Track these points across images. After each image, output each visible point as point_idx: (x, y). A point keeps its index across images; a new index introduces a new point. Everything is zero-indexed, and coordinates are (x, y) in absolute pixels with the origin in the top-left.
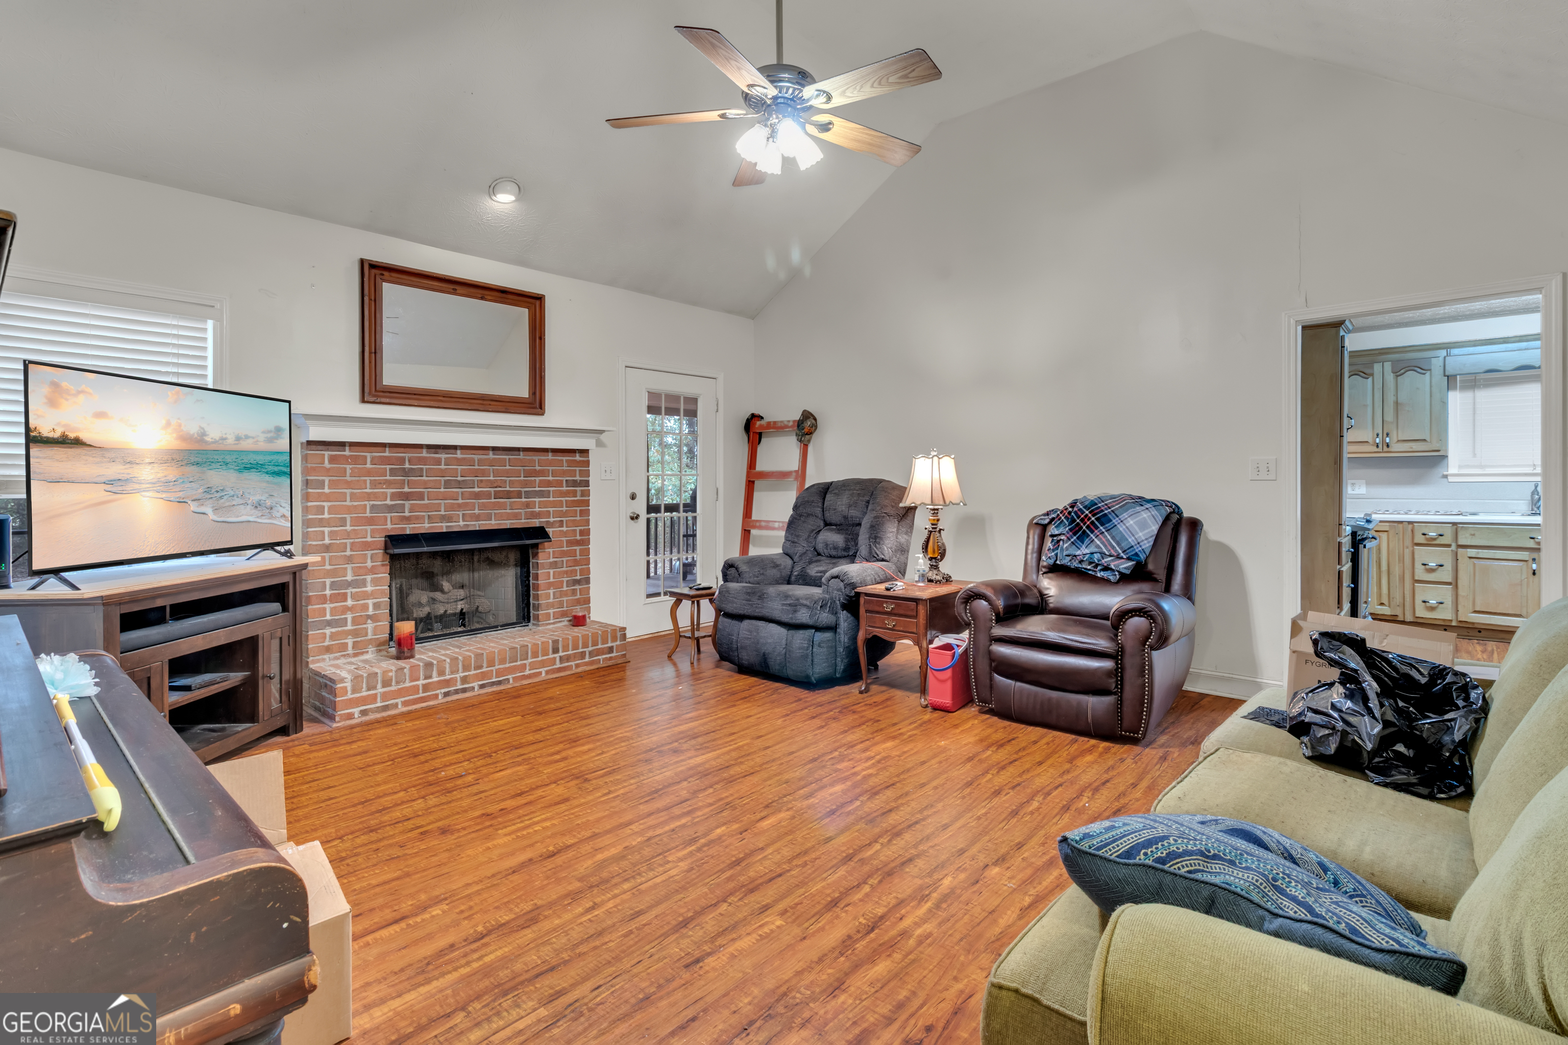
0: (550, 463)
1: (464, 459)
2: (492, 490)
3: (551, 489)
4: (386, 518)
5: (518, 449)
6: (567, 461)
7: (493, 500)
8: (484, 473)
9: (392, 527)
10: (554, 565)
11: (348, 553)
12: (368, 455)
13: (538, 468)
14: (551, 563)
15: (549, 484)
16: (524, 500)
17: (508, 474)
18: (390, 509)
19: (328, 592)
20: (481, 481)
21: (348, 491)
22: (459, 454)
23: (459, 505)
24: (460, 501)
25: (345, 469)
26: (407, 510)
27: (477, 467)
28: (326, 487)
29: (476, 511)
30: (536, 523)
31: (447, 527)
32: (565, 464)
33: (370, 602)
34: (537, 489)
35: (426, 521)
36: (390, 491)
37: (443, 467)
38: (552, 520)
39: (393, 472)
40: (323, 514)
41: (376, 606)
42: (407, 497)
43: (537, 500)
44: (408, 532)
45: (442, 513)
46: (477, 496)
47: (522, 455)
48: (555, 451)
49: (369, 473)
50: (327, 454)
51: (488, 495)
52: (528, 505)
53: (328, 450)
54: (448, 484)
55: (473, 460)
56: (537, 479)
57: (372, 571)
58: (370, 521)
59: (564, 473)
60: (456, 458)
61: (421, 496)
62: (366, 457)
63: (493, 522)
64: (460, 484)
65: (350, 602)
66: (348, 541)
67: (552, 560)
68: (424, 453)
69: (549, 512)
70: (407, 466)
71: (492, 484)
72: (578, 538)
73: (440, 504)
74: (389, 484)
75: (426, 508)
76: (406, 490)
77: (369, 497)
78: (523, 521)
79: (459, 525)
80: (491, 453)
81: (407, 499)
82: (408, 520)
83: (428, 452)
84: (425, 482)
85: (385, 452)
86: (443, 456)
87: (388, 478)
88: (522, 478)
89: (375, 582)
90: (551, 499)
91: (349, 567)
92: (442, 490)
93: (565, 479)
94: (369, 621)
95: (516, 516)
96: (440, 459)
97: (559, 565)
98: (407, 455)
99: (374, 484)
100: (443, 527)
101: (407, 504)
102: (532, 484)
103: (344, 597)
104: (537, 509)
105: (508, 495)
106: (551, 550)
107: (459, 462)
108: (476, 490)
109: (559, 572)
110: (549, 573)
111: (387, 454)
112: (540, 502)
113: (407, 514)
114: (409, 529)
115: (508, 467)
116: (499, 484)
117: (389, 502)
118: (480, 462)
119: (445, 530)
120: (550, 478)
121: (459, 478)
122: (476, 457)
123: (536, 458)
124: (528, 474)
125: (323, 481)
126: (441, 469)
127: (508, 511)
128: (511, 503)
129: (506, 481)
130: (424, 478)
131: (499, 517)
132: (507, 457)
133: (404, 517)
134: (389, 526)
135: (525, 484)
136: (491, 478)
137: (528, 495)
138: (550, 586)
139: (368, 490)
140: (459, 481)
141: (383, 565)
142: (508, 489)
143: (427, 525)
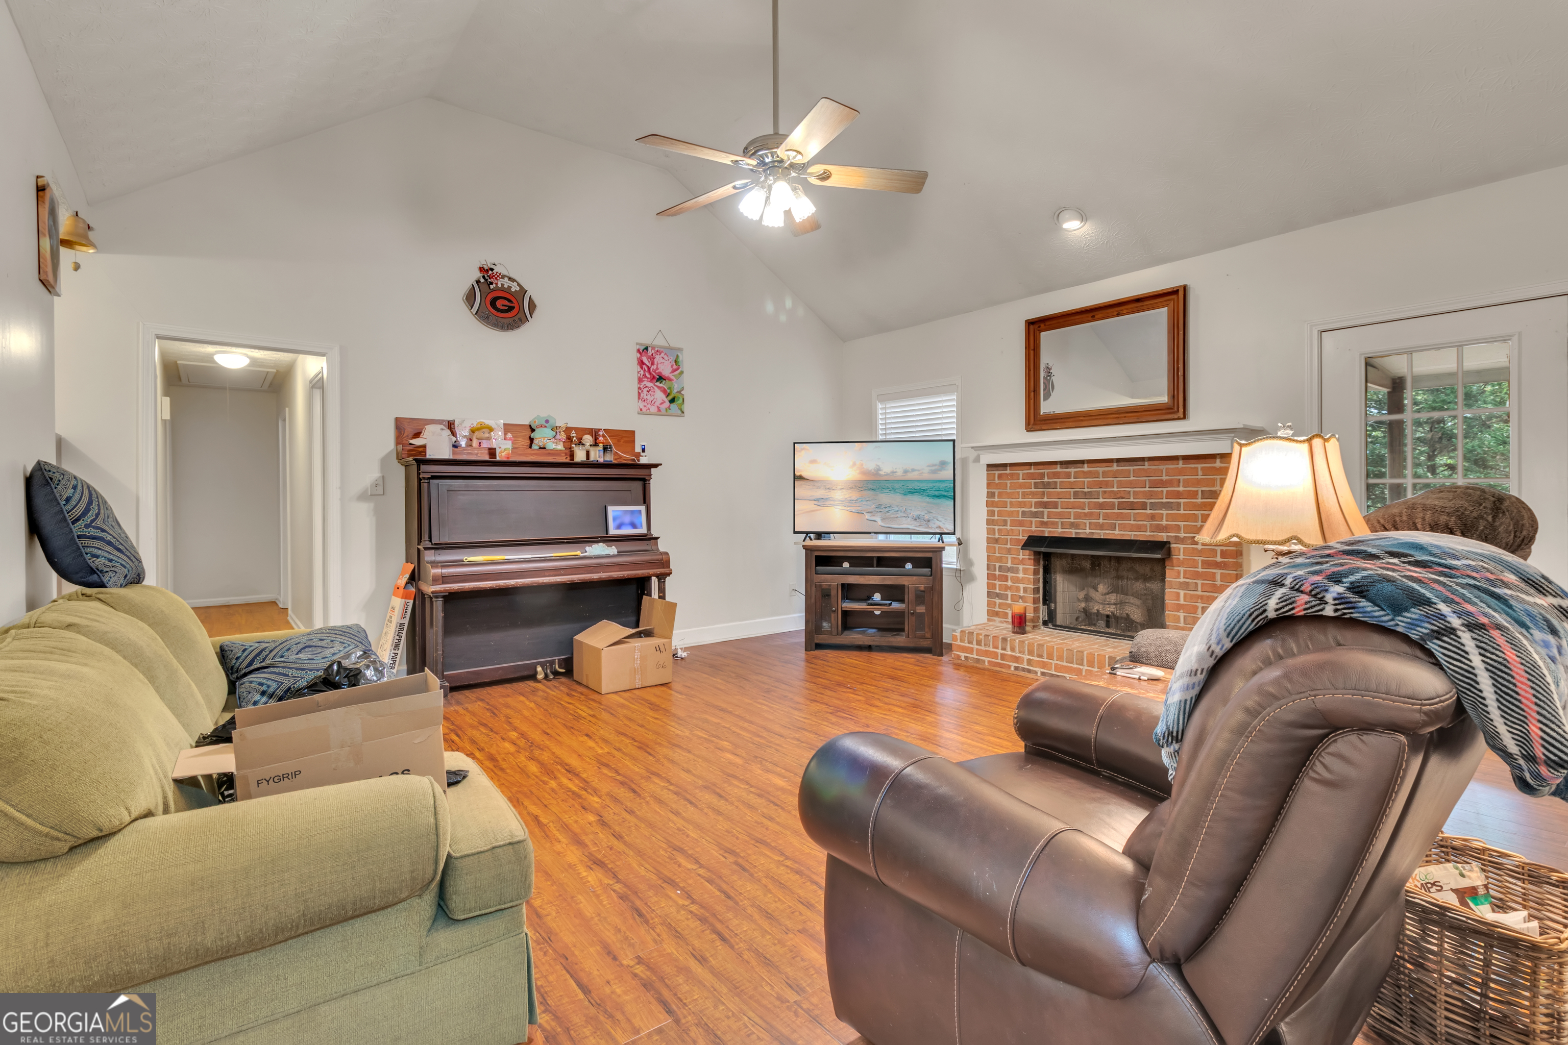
0: (1181, 472)
1: (1090, 472)
2: (1116, 501)
3: (1182, 501)
4: (1031, 522)
5: (1142, 459)
6: (1202, 469)
7: (1117, 511)
8: (1107, 484)
9: (1035, 529)
10: (1185, 586)
11: (1009, 546)
12: (1021, 472)
13: (1165, 478)
14: (1181, 583)
15: (1178, 495)
16: (1149, 511)
17: (1131, 484)
18: (1035, 515)
19: (997, 573)
20: (1105, 492)
21: (1008, 500)
22: (1086, 468)
23: (1086, 514)
24: (1087, 511)
25: (1006, 483)
26: (1045, 516)
27: (1101, 479)
28: (996, 497)
29: (1101, 521)
30: (1163, 537)
31: (1076, 533)
32: (1200, 473)
33: (1022, 586)
34: (1165, 500)
35: (1060, 526)
36: (1034, 500)
37: (1072, 480)
38: (1182, 535)
39: (1036, 485)
40: (994, 516)
41: (1025, 590)
42: (1045, 505)
43: (1164, 512)
44: (1047, 535)
45: (1072, 520)
46: (1101, 506)
47: (1147, 465)
48: (1187, 458)
49: (1021, 486)
50: (997, 473)
51: (1112, 506)
52: (1153, 517)
53: (997, 470)
54: (1076, 495)
55: (1098, 472)
56: (1165, 490)
57: (1022, 562)
58: (1021, 524)
59: (1198, 483)
60: (1083, 471)
61: (1055, 505)
62: (1019, 474)
63: (1117, 532)
64: (1086, 495)
65: (1009, 583)
66: (1009, 537)
67: (1182, 580)
68: (1058, 469)
69: (1178, 526)
70: (1046, 480)
71: (1115, 495)
72: (1219, 559)
73: (1070, 512)
74: (1033, 495)
75: (1060, 515)
76: (1045, 500)
77: (1021, 505)
78: (1148, 533)
79: (1086, 532)
80: (1115, 464)
81: (1045, 507)
82: (1044, 524)
83: (1061, 468)
84: (1058, 493)
85: (1031, 469)
86: (1072, 470)
87: (1033, 490)
88: (1147, 489)
89: (1025, 571)
90: (1182, 512)
91: (1009, 556)
92: (1072, 500)
93: (1200, 489)
94: (1020, 601)
95: (1139, 528)
96: (1070, 473)
97: (1192, 587)
98: (1046, 471)
99: (1024, 495)
100: (1072, 533)
101: (1046, 511)
102: (1159, 495)
103: (1006, 579)
104: (1164, 523)
105: (1132, 506)
106: (1182, 569)
107: (1086, 475)
108: (1101, 500)
109: (1192, 596)
110: (1178, 594)
111: (1032, 471)
112: (1167, 514)
113: (1045, 520)
114: (1047, 532)
115: (1132, 478)
116: (1123, 495)
117: (1033, 509)
118: (1105, 474)
119: (1074, 536)
120: (1181, 489)
121: (1086, 490)
122: (1100, 470)
123: (1164, 467)
124: (1154, 484)
125: (994, 493)
126: (1070, 482)
127: (1132, 522)
128: (1135, 514)
129: (1129, 492)
130: (1059, 490)
131: (1123, 528)
132: (1131, 468)
133: (1043, 522)
134: (1033, 528)
135: (1151, 495)
136: (1115, 489)
137: (1154, 506)
138: (1179, 607)
139: (1020, 500)
140: (1085, 493)
141: (1029, 559)
142: (1132, 500)
143: (1060, 530)
